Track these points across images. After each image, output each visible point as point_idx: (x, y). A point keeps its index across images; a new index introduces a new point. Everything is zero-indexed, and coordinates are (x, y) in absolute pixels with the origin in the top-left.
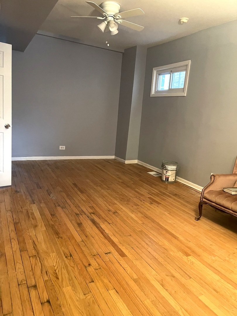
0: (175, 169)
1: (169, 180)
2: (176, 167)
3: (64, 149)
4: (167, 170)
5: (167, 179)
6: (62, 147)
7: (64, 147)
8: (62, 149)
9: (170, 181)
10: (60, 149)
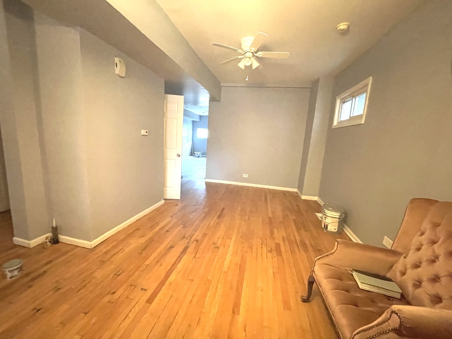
0: (338, 217)
1: (328, 228)
2: (339, 215)
3: (247, 177)
4: (326, 215)
5: (326, 227)
6: (245, 175)
7: (247, 175)
8: (245, 177)
9: (330, 230)
10: (243, 176)
